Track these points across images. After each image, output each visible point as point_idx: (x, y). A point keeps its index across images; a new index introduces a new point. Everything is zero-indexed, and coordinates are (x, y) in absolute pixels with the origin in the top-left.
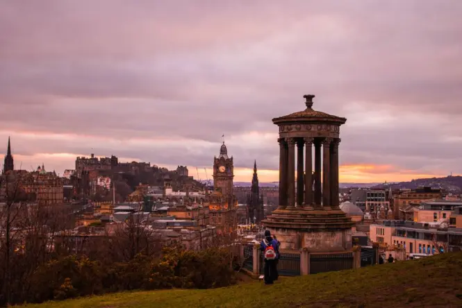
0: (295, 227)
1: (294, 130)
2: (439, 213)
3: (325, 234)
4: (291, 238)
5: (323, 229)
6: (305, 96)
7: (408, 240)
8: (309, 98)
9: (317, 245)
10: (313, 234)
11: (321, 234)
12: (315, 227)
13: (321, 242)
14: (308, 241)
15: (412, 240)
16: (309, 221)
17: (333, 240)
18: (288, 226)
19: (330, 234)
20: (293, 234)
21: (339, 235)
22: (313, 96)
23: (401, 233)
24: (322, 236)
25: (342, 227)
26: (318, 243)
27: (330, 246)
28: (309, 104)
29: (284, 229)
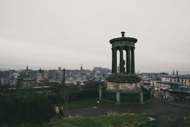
0: (115, 81)
1: (116, 44)
2: (167, 78)
3: (128, 84)
4: (114, 85)
5: (127, 82)
6: (122, 33)
7: (160, 84)
8: (123, 33)
9: (124, 88)
10: (123, 84)
11: (126, 84)
12: (124, 81)
13: (126, 87)
14: (121, 86)
15: (161, 84)
16: (121, 79)
17: (131, 87)
18: (113, 81)
19: (130, 84)
20: (115, 84)
21: (134, 85)
22: (125, 32)
23: (158, 83)
24: (127, 85)
25: (135, 81)
26: (125, 88)
27: (130, 89)
28: (123, 35)
29: (112, 82)
